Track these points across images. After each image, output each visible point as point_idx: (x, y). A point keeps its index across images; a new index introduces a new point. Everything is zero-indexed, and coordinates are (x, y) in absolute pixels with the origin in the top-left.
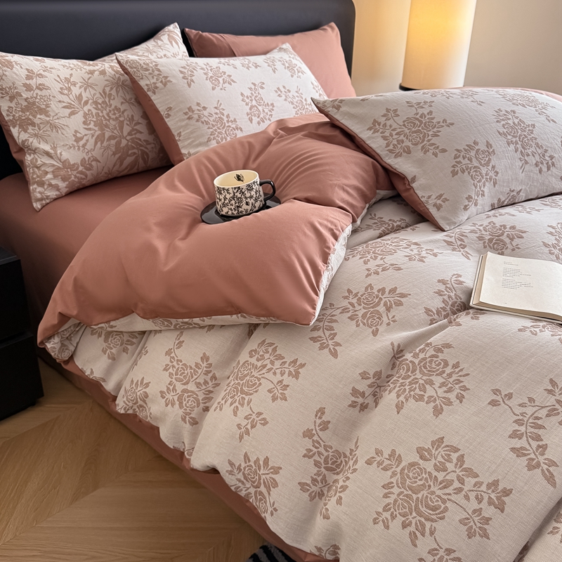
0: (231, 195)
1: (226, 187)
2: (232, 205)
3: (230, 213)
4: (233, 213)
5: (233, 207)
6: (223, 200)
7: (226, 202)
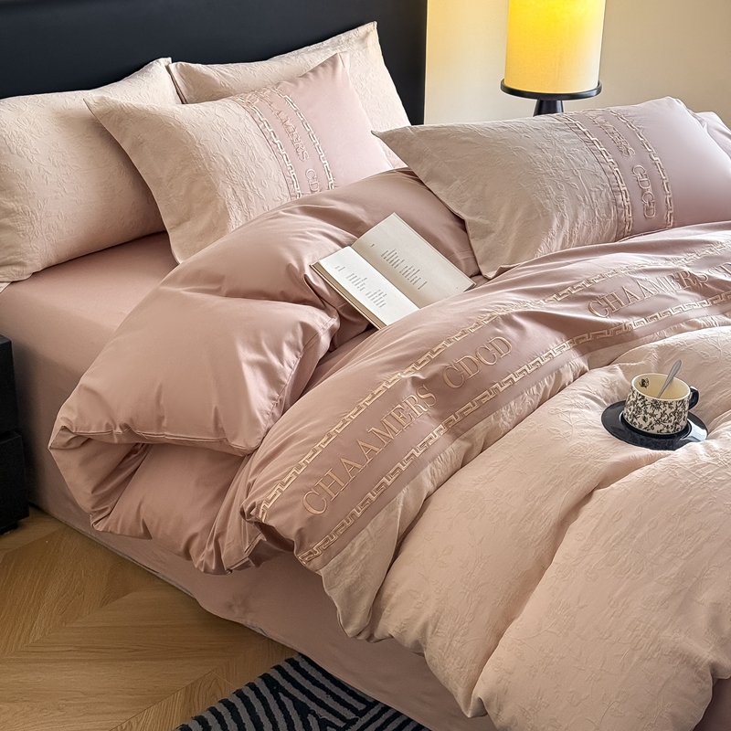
0: (673, 410)
1: (669, 401)
2: (670, 421)
3: (664, 432)
4: (668, 432)
5: (670, 425)
6: (658, 417)
7: (663, 418)
